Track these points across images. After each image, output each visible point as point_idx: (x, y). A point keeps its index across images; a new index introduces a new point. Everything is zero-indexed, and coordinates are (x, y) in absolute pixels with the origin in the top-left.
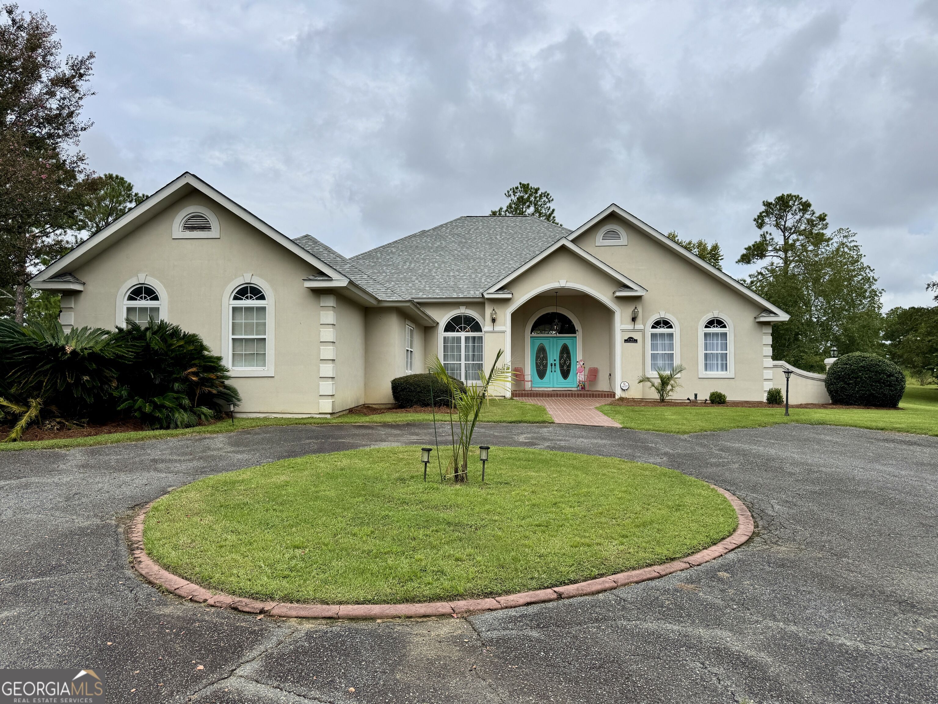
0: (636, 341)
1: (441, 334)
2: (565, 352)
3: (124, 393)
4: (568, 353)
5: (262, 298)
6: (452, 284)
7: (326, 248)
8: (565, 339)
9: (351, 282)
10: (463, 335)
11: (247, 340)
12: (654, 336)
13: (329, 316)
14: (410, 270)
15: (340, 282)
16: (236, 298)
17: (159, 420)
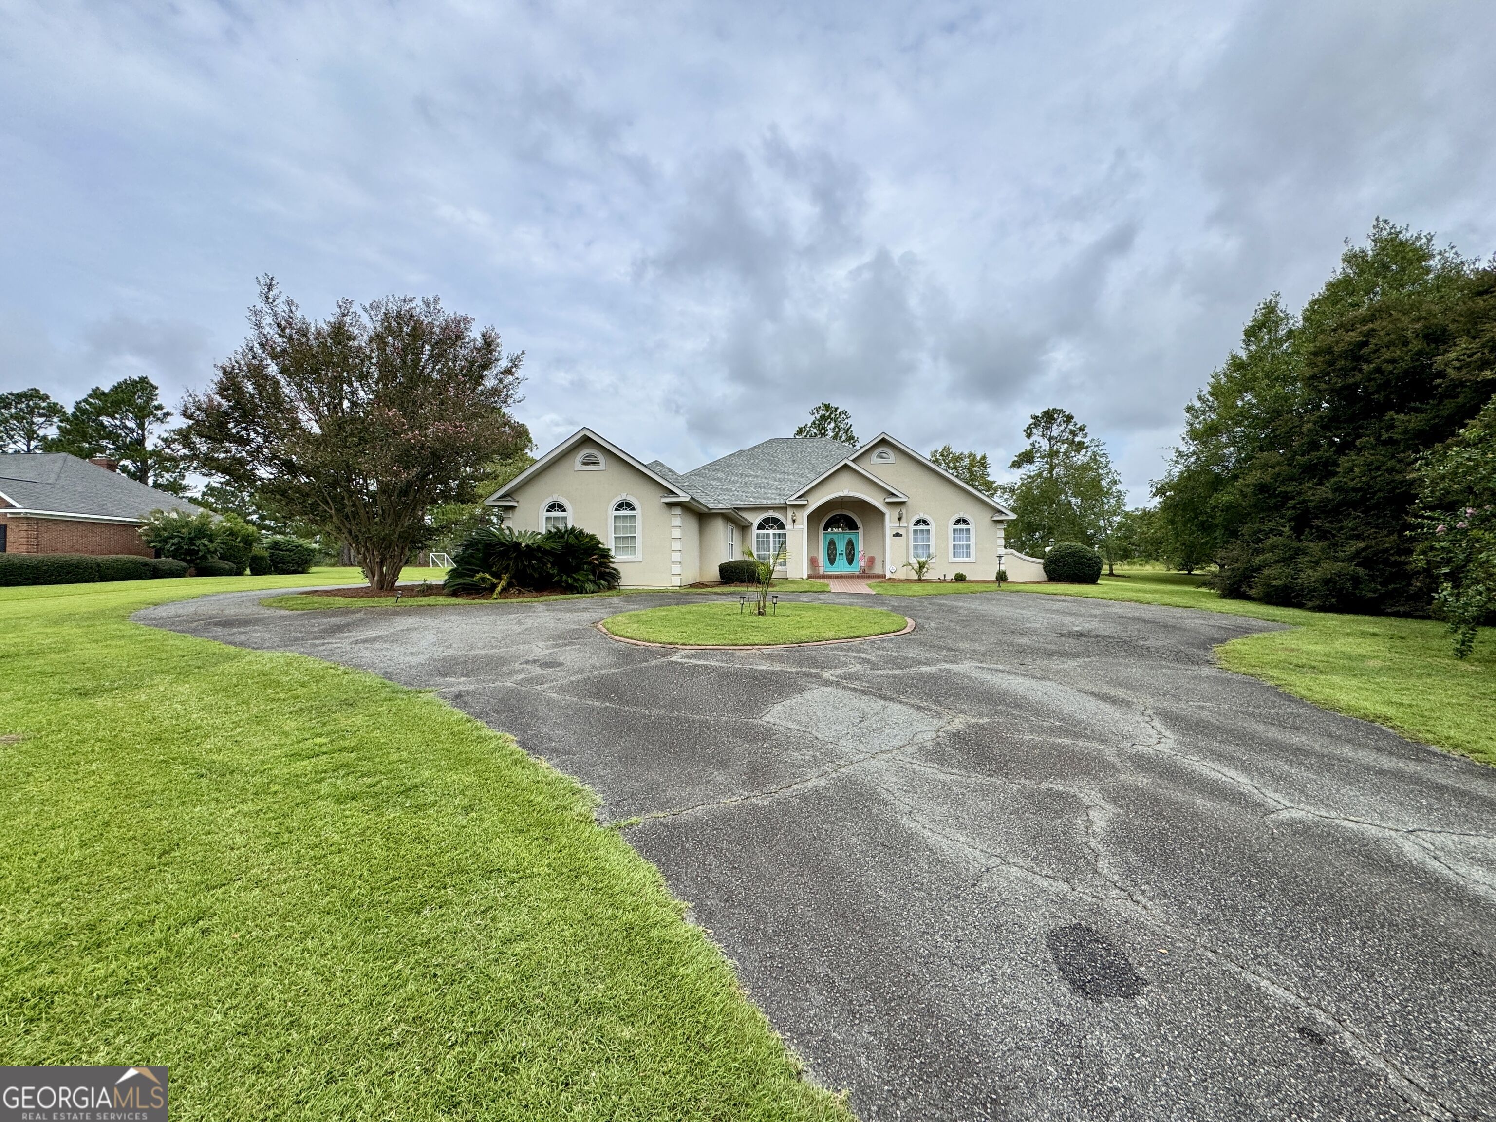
0: (901, 535)
1: (755, 531)
2: (851, 545)
3: (555, 571)
4: (853, 545)
5: (633, 509)
6: (762, 493)
7: (670, 470)
8: (849, 534)
9: (692, 498)
10: (771, 532)
11: (624, 537)
12: (915, 531)
13: (677, 521)
14: (729, 483)
15: (684, 498)
16: (616, 510)
17: (576, 588)
